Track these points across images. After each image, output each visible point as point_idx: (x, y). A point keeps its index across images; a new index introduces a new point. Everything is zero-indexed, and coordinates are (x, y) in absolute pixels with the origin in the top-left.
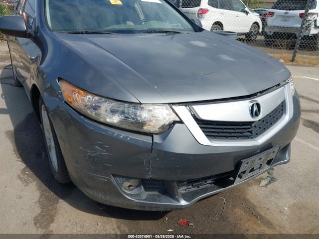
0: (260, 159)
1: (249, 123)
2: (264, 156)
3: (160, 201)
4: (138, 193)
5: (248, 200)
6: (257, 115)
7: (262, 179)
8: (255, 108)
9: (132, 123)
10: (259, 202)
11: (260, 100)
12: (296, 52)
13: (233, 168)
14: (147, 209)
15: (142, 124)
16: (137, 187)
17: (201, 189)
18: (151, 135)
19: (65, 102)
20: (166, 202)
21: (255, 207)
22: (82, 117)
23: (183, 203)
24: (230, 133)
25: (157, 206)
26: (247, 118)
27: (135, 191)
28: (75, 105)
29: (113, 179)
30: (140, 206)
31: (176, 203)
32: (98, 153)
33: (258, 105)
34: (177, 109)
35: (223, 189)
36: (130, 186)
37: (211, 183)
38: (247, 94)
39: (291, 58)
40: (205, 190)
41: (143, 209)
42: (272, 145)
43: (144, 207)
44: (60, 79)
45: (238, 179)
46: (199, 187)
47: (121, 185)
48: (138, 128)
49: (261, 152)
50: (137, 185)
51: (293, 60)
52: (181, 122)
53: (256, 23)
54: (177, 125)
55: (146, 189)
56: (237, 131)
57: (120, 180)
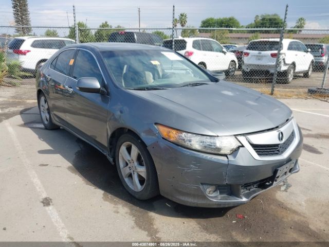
0: (287, 168)
1: (277, 145)
2: (289, 166)
3: (230, 200)
4: (216, 195)
5: (277, 200)
6: (282, 139)
7: (281, 186)
8: (281, 135)
9: (214, 149)
10: (284, 200)
11: (282, 129)
12: (274, 87)
13: (272, 174)
14: (222, 206)
15: (219, 149)
16: (214, 192)
17: (252, 191)
18: (225, 155)
19: (163, 138)
20: (234, 200)
21: (283, 204)
22: (180, 147)
23: (244, 199)
24: (268, 152)
25: (229, 203)
26: (277, 142)
27: (213, 195)
28: (172, 139)
29: (201, 187)
30: (218, 205)
31: (240, 200)
32: (192, 170)
33: (282, 133)
34: (240, 138)
35: (264, 190)
36: (210, 192)
37: (256, 187)
38: (274, 127)
39: (270, 92)
40: (254, 192)
41: (219, 207)
42: (291, 158)
43: (220, 205)
44: (156, 124)
45: (275, 182)
46: (250, 190)
47: (205, 190)
48: (217, 152)
49: (286, 163)
50: (214, 190)
51: (272, 94)
52: (243, 146)
53: (233, 61)
54: (241, 148)
55: (221, 193)
56: (266, 150)
57: (205, 187)
